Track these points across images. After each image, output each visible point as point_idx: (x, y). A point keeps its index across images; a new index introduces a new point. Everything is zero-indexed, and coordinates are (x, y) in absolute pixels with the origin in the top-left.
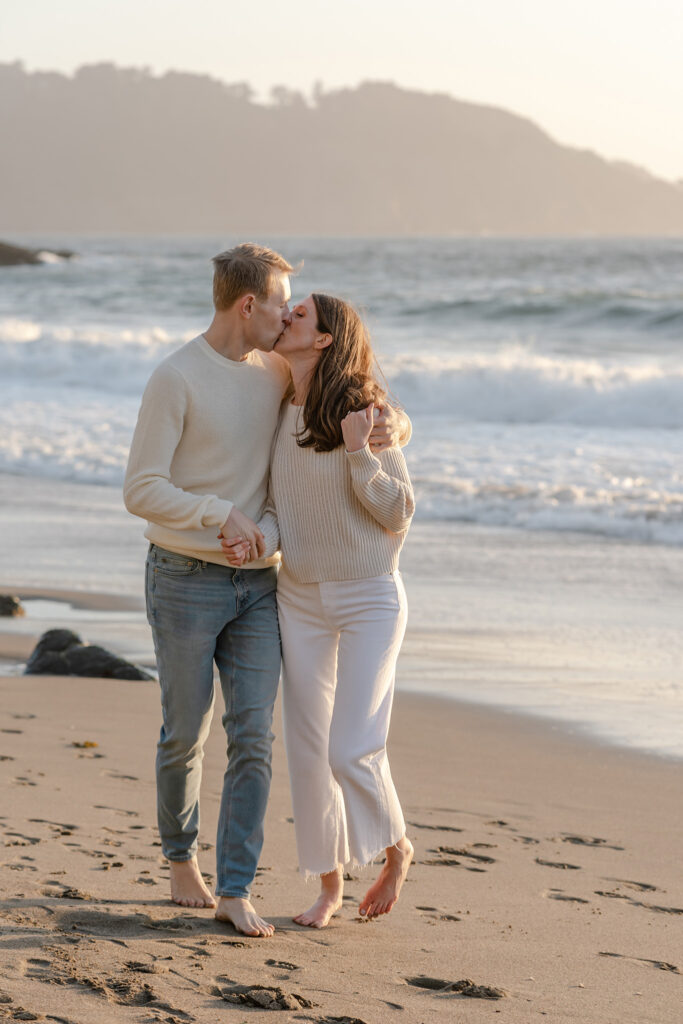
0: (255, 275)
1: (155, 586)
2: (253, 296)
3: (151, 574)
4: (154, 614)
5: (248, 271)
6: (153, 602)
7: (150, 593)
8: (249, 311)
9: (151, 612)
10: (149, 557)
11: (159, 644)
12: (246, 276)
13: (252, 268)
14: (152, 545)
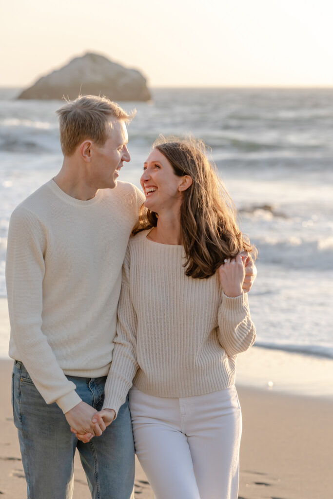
0: (91, 124)
1: (20, 394)
2: (90, 142)
3: (17, 383)
4: (21, 418)
5: (85, 121)
6: (19, 408)
7: (17, 400)
8: (89, 156)
9: (18, 417)
10: (15, 368)
11: (26, 444)
12: (83, 125)
13: (88, 118)
14: (17, 362)
